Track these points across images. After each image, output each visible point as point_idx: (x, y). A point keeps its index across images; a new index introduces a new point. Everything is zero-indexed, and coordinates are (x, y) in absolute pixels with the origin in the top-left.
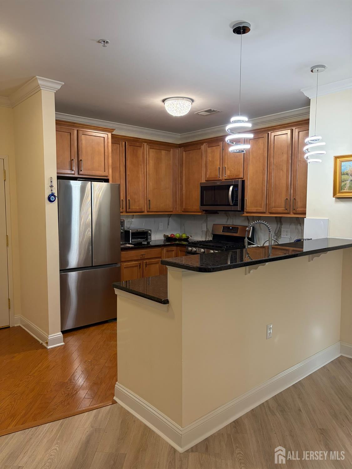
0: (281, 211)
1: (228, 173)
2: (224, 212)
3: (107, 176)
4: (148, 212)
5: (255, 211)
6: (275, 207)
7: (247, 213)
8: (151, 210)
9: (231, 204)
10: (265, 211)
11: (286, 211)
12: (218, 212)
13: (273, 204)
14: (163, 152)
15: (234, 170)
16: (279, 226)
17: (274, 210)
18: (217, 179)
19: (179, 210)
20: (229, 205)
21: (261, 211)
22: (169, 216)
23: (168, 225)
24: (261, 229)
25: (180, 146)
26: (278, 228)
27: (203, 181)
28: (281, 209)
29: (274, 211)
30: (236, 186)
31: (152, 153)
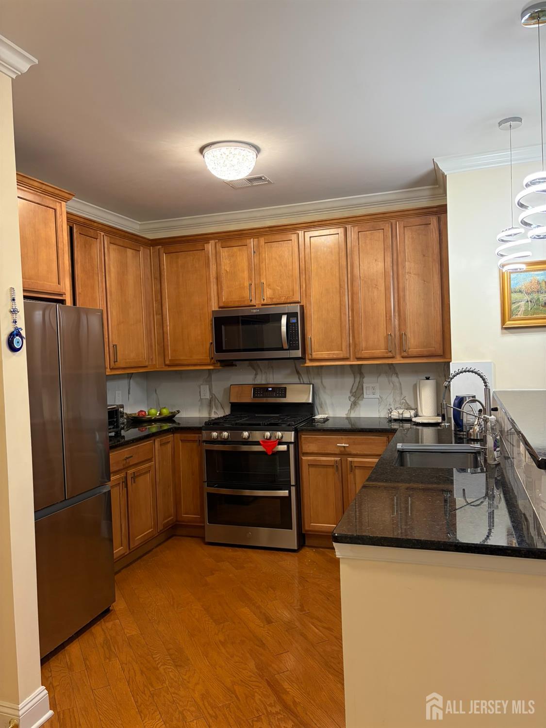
0: (380, 355)
1: (268, 293)
2: (247, 362)
3: (61, 295)
4: (112, 369)
5: (326, 357)
6: (366, 349)
7: (312, 360)
8: (118, 365)
9: (286, 346)
10: (348, 356)
11: (390, 355)
12: (234, 363)
13: (364, 344)
15: (282, 288)
17: (365, 353)
18: (246, 303)
19: (157, 364)
20: (282, 349)
21: (341, 356)
22: (130, 376)
23: (129, 393)
24: (324, 387)
25: (154, 243)
26: (356, 384)
27: (215, 307)
28: (378, 352)
29: (366, 356)
30: (290, 315)
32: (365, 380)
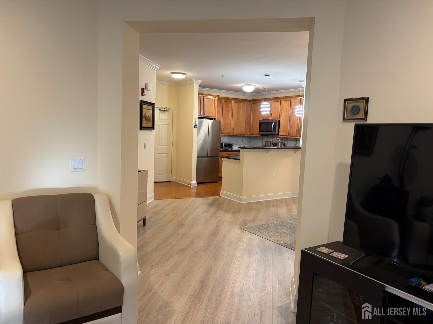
0: (295, 135)
1: (273, 116)
2: (271, 135)
3: (215, 117)
4: (232, 134)
5: (284, 135)
6: (292, 133)
7: (281, 136)
8: (234, 133)
9: (273, 131)
10: (288, 135)
11: (296, 135)
13: (291, 132)
14: (242, 104)
15: (276, 115)
16: (296, 143)
17: (292, 135)
18: (268, 119)
19: (248, 134)
21: (286, 135)
22: (243, 137)
23: (242, 141)
24: (288, 144)
25: (250, 101)
26: (295, 144)
27: (261, 119)
28: (294, 135)
29: (291, 135)
30: (276, 123)
31: (236, 104)
32: (297, 143)
